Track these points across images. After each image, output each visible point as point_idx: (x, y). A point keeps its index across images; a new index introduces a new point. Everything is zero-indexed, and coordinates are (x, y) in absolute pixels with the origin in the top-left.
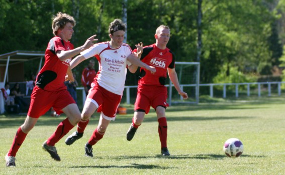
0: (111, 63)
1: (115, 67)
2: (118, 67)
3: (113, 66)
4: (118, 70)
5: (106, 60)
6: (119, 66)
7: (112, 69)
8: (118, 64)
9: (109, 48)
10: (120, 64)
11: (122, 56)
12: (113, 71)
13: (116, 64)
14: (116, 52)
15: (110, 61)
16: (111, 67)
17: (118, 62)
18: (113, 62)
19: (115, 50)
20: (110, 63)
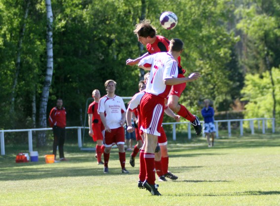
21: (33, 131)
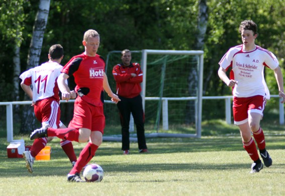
0: (242, 67)
1: (246, 71)
2: (248, 72)
3: (243, 71)
4: (250, 75)
5: (237, 64)
6: (250, 70)
7: (243, 74)
8: (249, 69)
9: (241, 52)
10: (252, 69)
11: (254, 61)
12: (243, 76)
13: (247, 69)
14: (248, 56)
15: (241, 65)
16: (241, 72)
17: (250, 67)
18: (243, 67)
19: (247, 54)
20: (240, 67)
21: (14, 106)
